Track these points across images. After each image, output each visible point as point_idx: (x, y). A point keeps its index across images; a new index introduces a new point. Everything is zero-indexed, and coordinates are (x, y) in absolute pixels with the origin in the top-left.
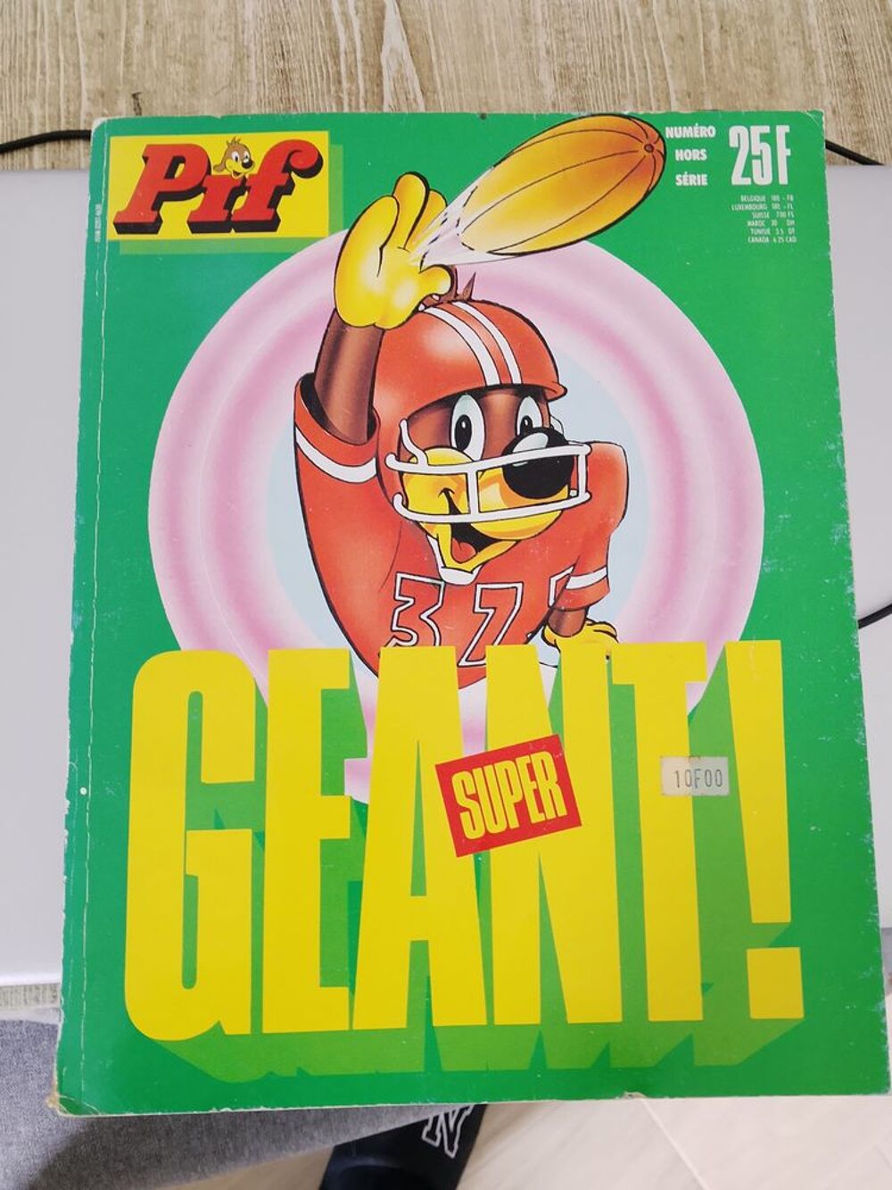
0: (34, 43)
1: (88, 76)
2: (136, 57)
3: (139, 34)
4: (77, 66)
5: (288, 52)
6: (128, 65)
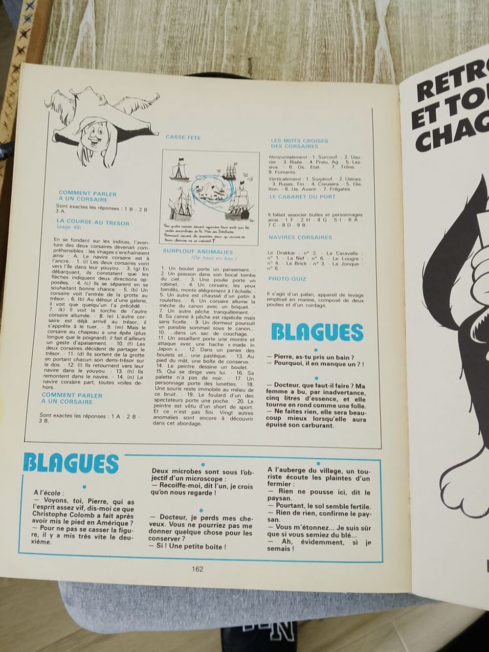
0: (203, 29)
1: (228, 47)
2: (252, 40)
3: (255, 29)
4: (223, 42)
5: (328, 45)
6: (248, 43)
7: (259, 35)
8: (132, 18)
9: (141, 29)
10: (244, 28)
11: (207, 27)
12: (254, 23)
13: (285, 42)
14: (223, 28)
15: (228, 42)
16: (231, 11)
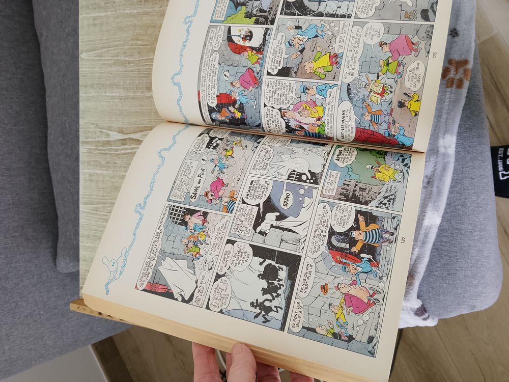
7: (142, 40)
8: (137, 112)
9: (143, 106)
10: (139, 48)
11: (140, 69)
12: (136, 43)
13: (145, 24)
14: (139, 61)
15: (147, 57)
16: (131, 57)
